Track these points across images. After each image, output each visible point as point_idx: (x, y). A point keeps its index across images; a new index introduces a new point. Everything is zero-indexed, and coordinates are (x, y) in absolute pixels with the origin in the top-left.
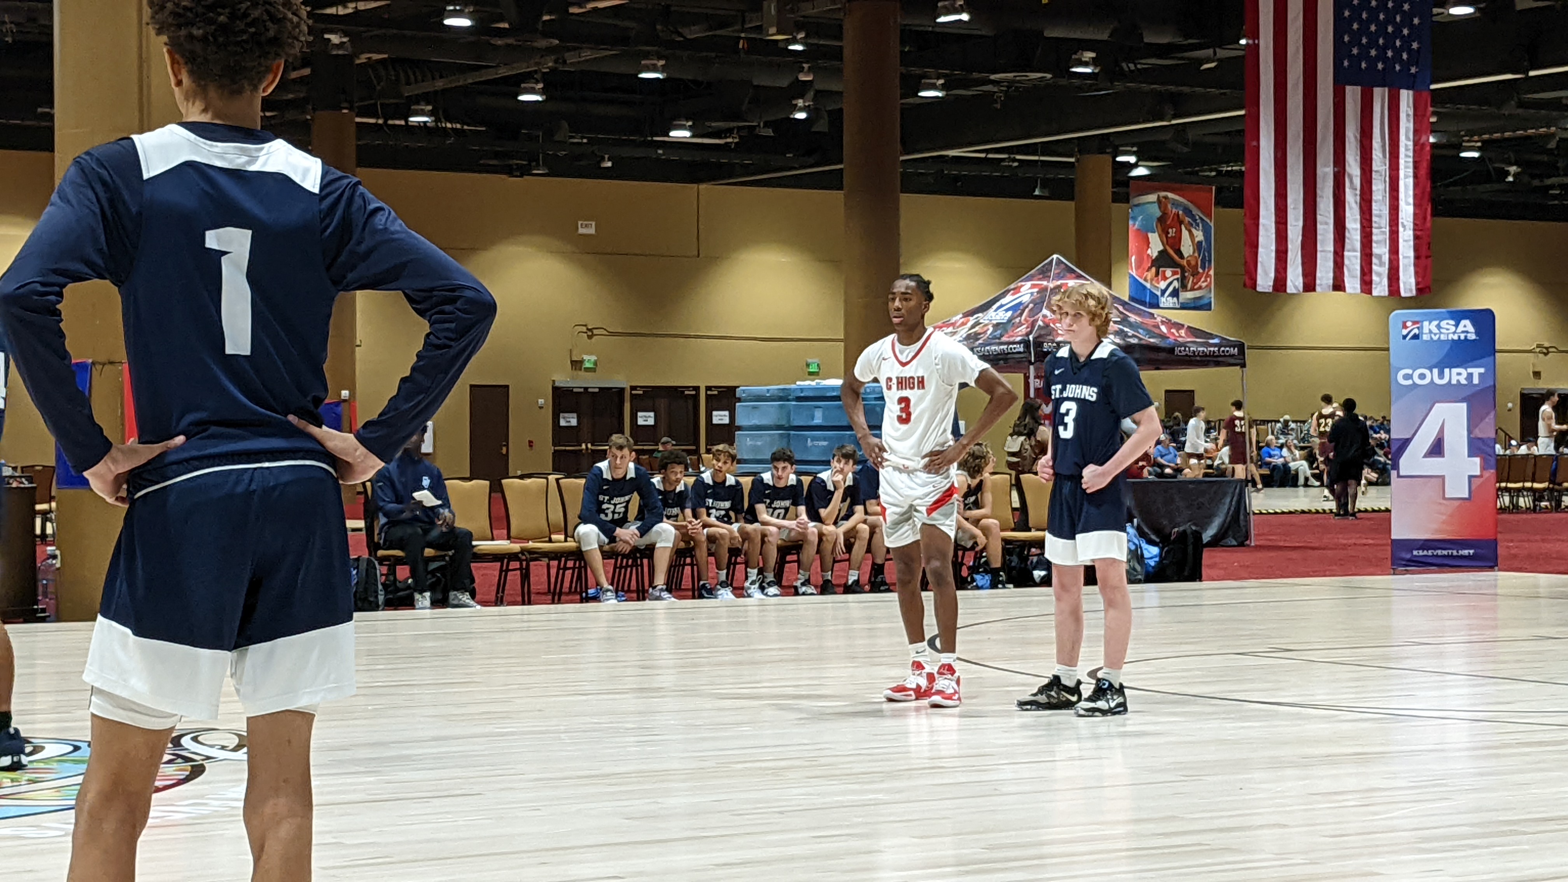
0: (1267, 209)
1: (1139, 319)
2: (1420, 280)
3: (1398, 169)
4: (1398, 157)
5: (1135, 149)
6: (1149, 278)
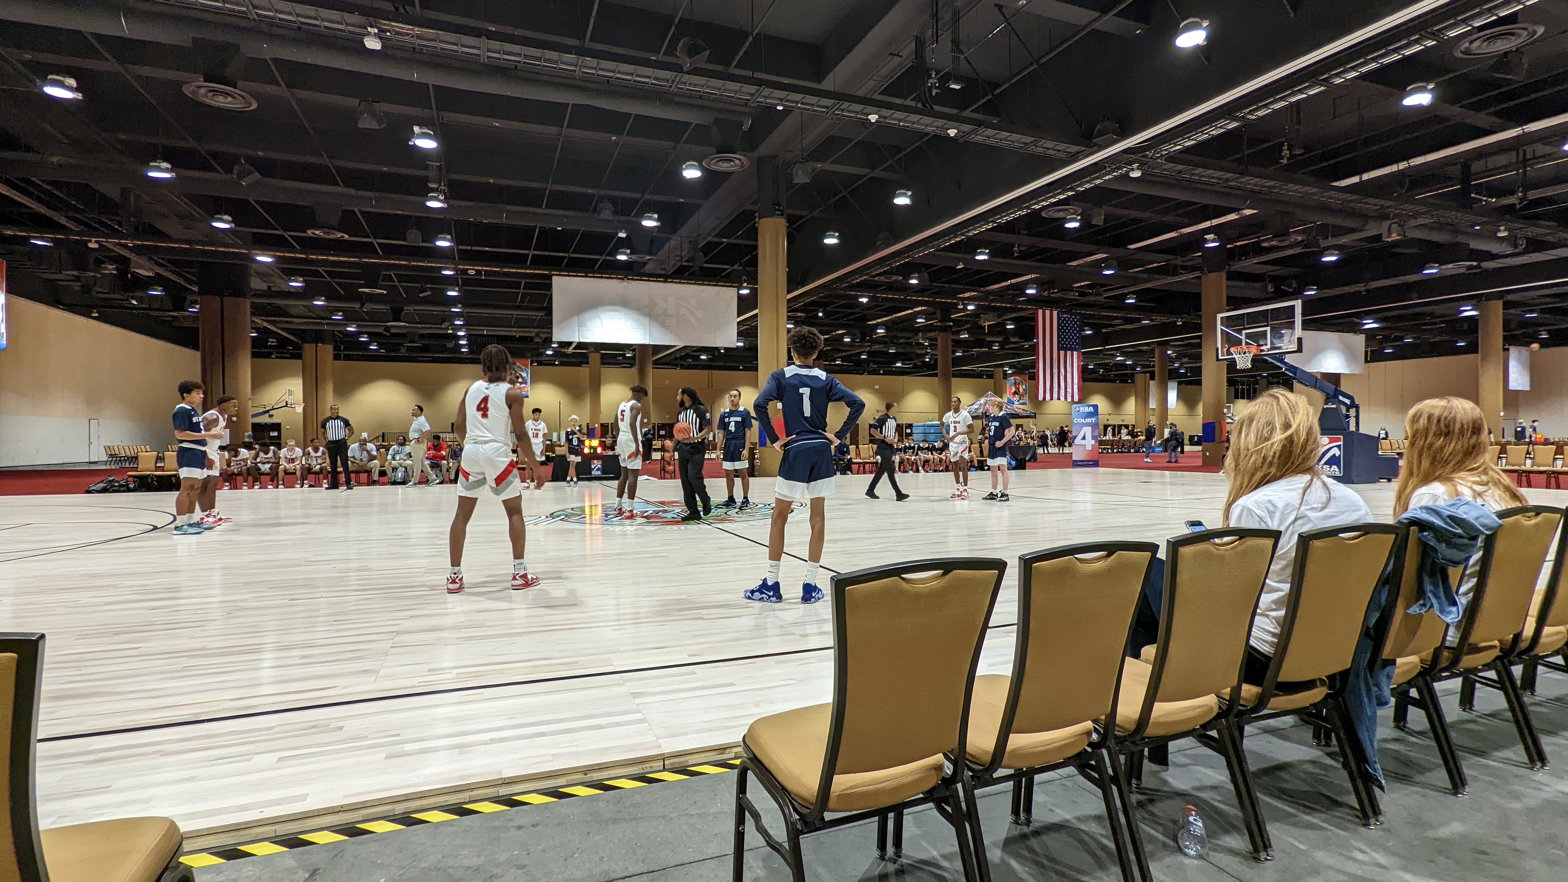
0: (1040, 380)
2: (1079, 398)
3: (1074, 371)
4: (1073, 368)
5: (1008, 366)
6: (1012, 397)
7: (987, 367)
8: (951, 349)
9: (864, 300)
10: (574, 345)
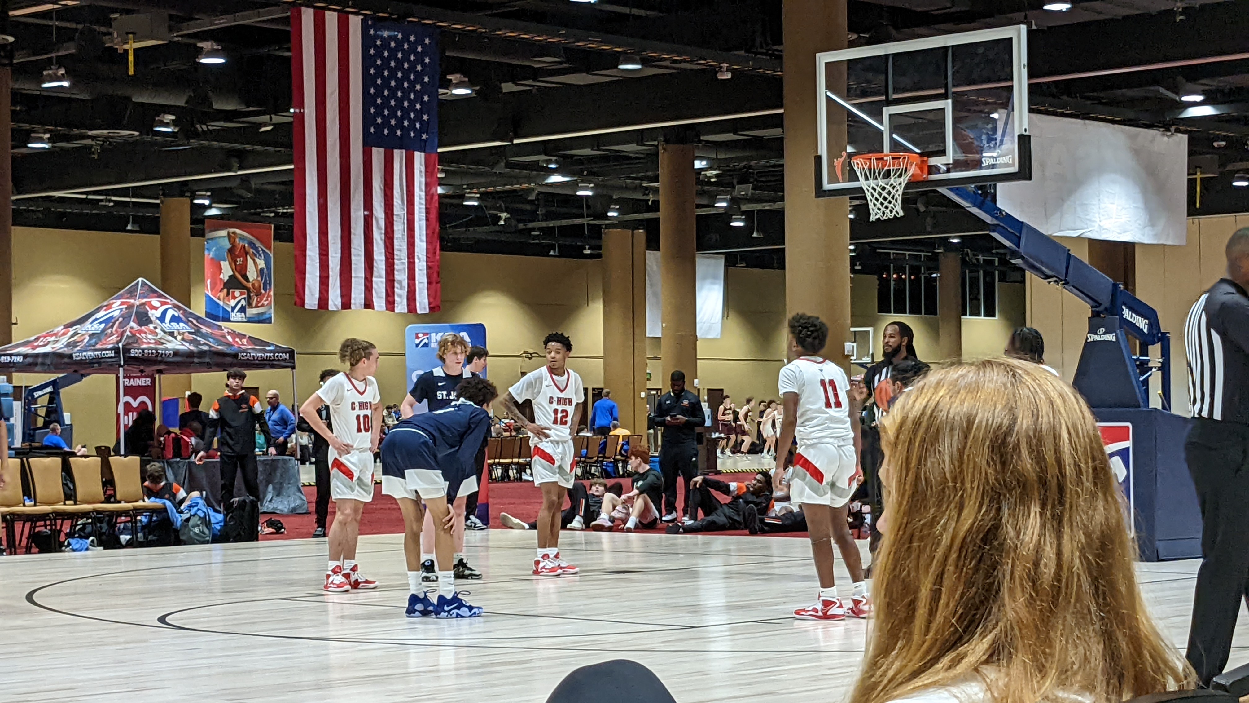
0: (312, 244)
1: (209, 331)
2: (432, 300)
3: (413, 214)
4: (413, 205)
5: (209, 194)
6: (221, 297)
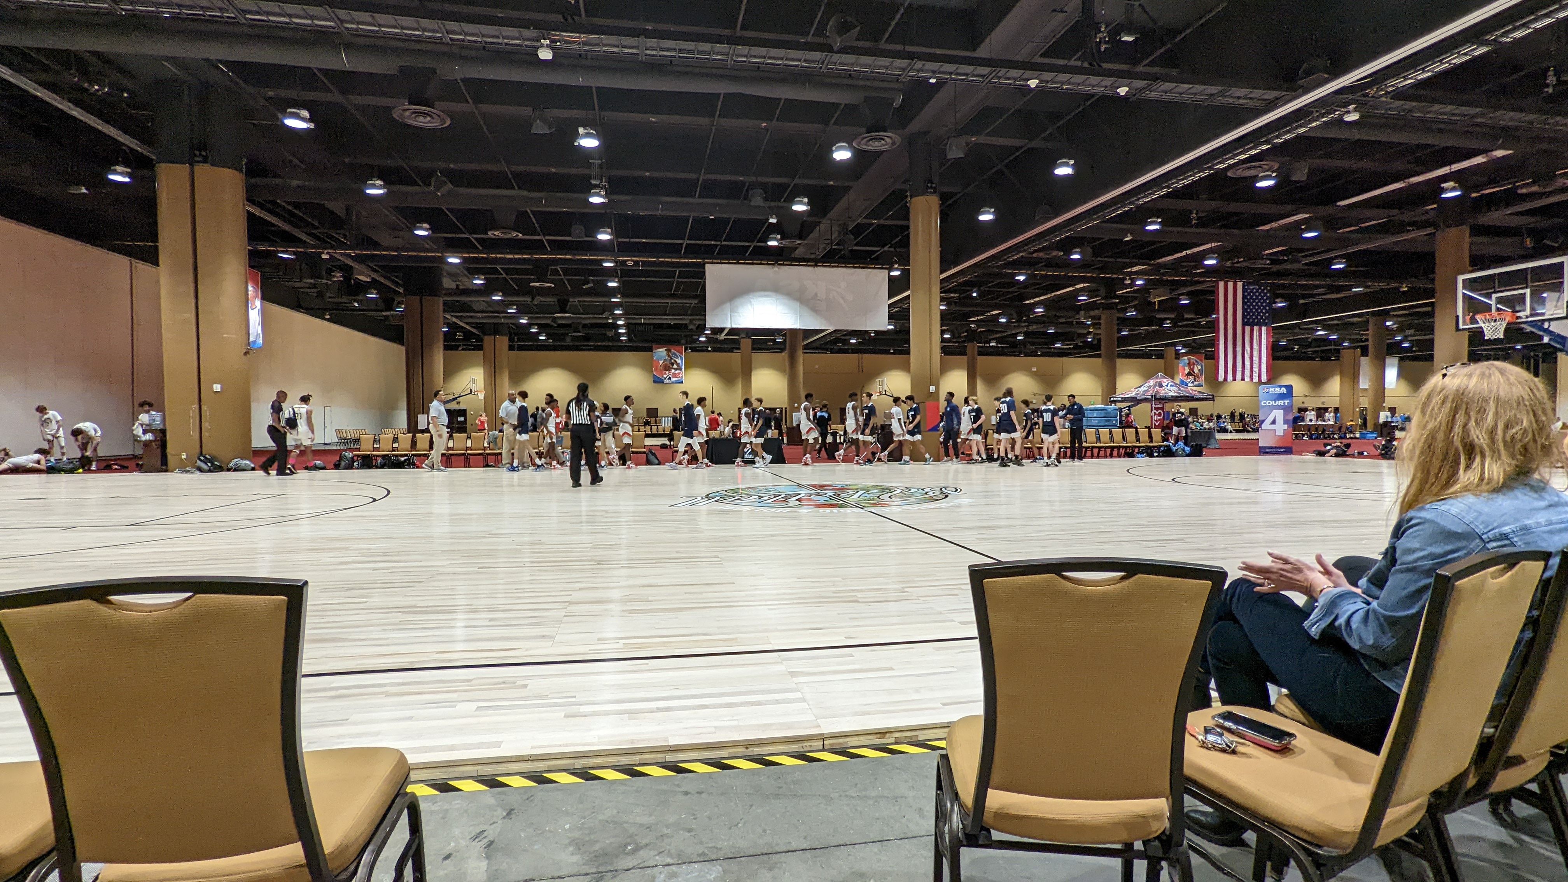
1: (1181, 389)
2: (1268, 377)
3: (1261, 348)
4: (1261, 345)
5: (1181, 345)
6: (1185, 378)
7: (1156, 346)
8: (1116, 328)
9: (1021, 278)
10: (726, 332)
